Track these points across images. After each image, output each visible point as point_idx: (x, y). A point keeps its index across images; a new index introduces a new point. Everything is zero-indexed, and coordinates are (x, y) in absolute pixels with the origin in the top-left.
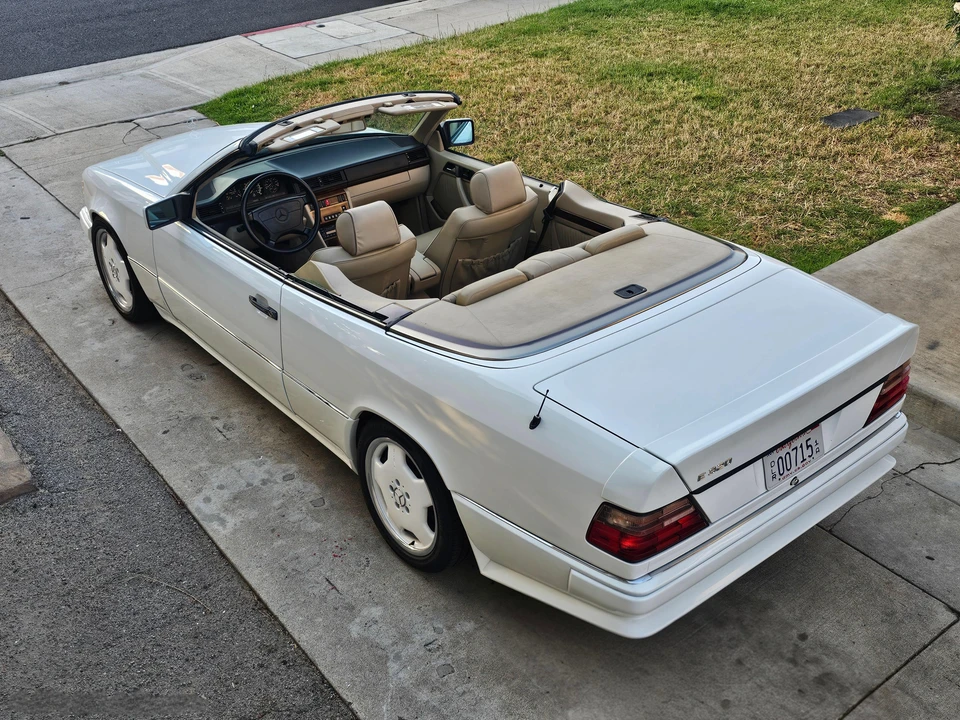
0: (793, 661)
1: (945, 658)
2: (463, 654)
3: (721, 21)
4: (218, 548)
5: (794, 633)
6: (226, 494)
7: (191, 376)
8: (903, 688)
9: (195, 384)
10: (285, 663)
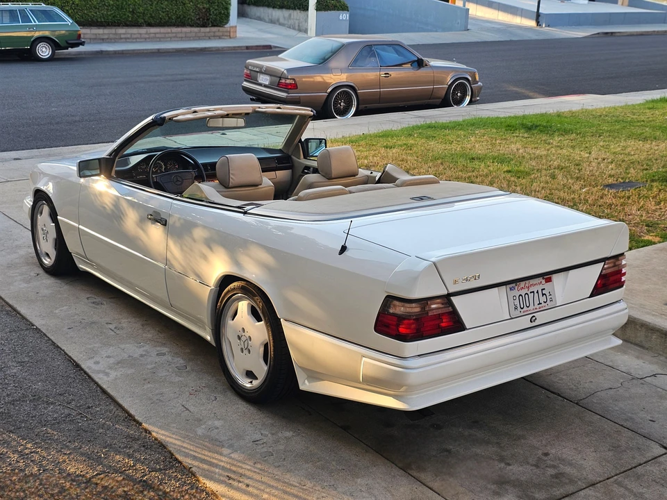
0: (537, 466)
1: (655, 471)
2: (282, 447)
3: (533, 134)
4: (101, 388)
5: (540, 452)
6: (112, 361)
7: (94, 303)
8: (620, 484)
9: (96, 306)
10: (144, 446)
